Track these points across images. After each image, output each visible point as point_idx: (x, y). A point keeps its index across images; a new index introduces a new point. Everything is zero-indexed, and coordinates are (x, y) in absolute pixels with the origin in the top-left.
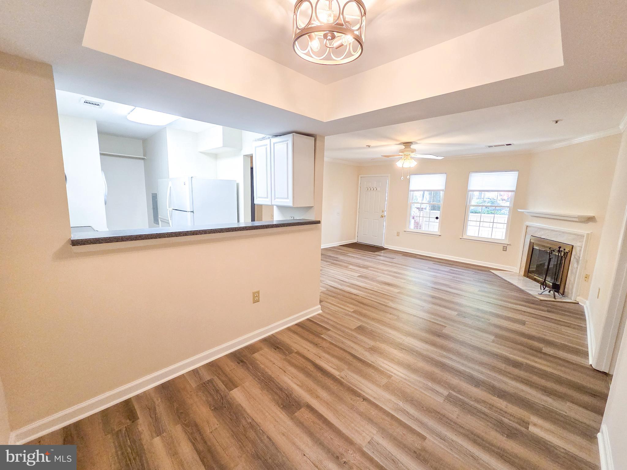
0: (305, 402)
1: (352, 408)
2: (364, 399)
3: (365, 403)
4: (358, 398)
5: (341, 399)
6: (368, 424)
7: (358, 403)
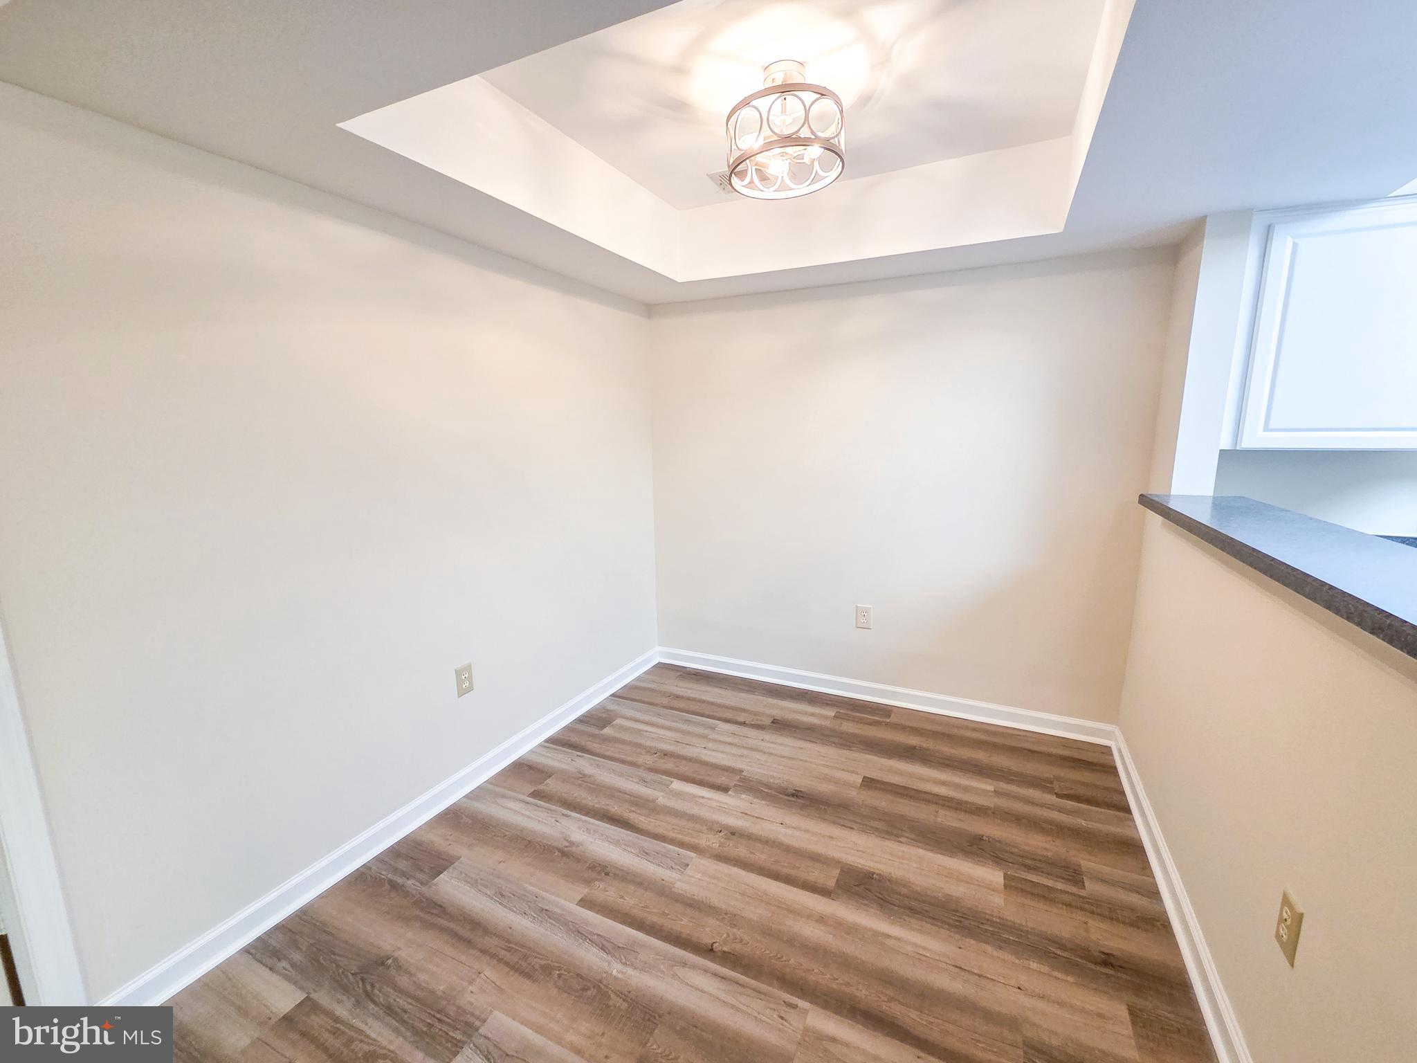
0: (840, 900)
1: (732, 919)
2: (712, 950)
3: (707, 940)
4: (725, 949)
5: (767, 931)
6: (694, 895)
7: (725, 936)
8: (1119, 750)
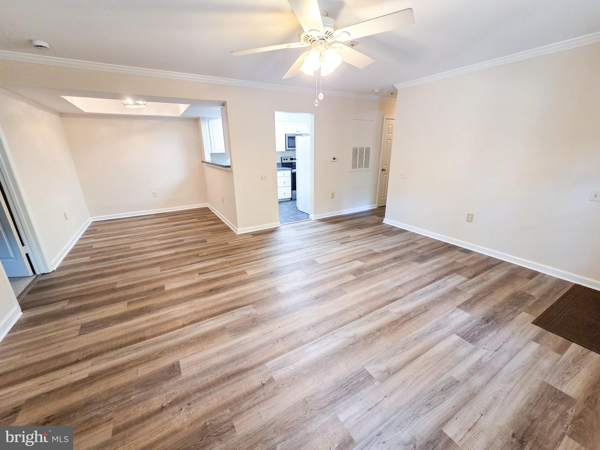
8: (210, 207)
